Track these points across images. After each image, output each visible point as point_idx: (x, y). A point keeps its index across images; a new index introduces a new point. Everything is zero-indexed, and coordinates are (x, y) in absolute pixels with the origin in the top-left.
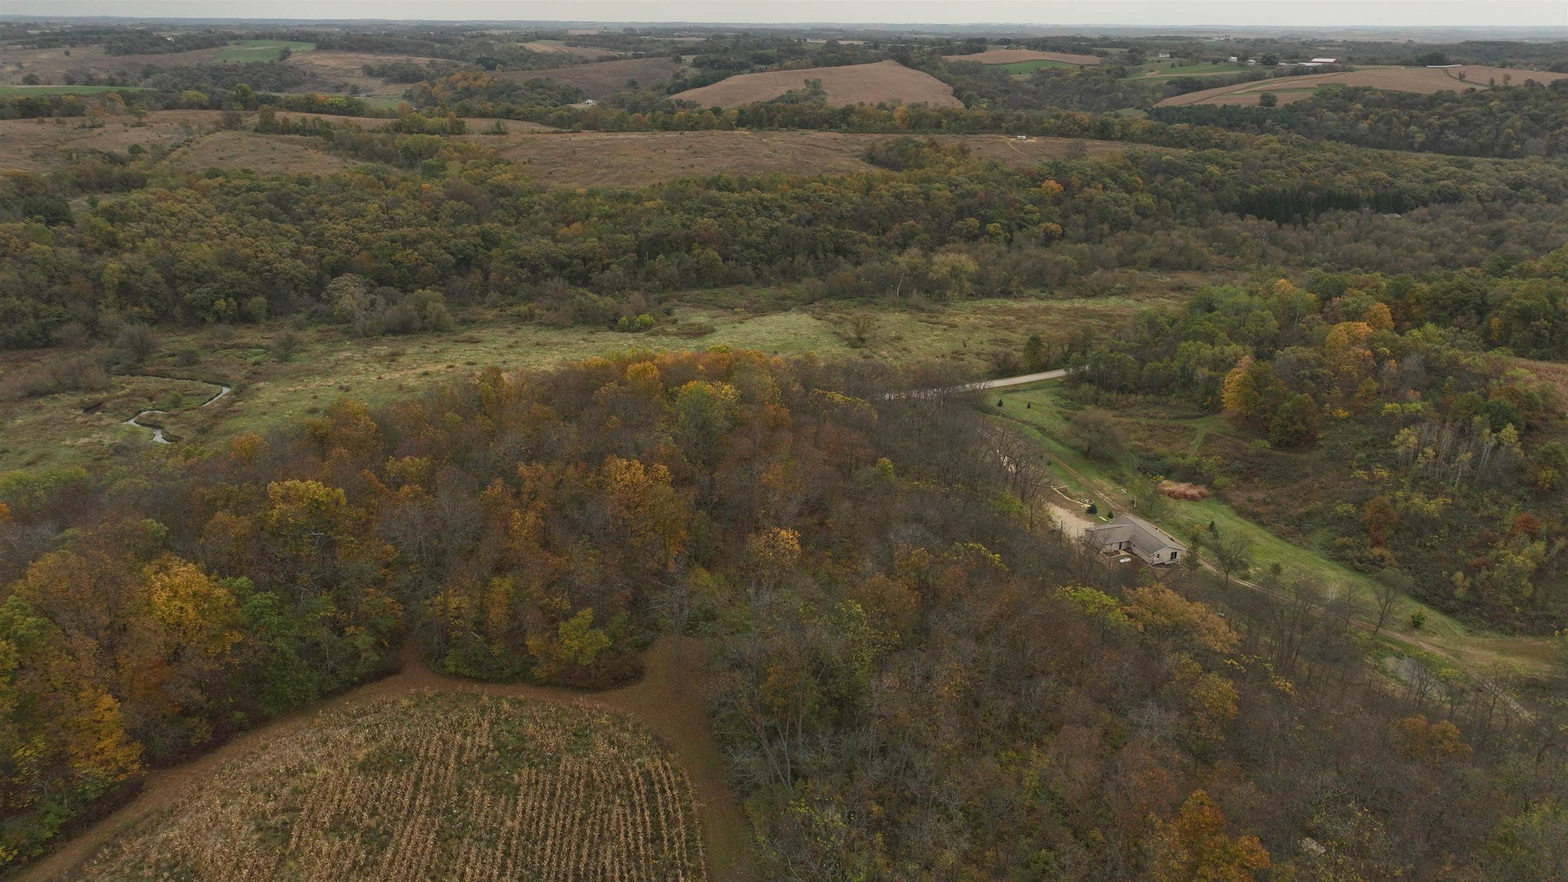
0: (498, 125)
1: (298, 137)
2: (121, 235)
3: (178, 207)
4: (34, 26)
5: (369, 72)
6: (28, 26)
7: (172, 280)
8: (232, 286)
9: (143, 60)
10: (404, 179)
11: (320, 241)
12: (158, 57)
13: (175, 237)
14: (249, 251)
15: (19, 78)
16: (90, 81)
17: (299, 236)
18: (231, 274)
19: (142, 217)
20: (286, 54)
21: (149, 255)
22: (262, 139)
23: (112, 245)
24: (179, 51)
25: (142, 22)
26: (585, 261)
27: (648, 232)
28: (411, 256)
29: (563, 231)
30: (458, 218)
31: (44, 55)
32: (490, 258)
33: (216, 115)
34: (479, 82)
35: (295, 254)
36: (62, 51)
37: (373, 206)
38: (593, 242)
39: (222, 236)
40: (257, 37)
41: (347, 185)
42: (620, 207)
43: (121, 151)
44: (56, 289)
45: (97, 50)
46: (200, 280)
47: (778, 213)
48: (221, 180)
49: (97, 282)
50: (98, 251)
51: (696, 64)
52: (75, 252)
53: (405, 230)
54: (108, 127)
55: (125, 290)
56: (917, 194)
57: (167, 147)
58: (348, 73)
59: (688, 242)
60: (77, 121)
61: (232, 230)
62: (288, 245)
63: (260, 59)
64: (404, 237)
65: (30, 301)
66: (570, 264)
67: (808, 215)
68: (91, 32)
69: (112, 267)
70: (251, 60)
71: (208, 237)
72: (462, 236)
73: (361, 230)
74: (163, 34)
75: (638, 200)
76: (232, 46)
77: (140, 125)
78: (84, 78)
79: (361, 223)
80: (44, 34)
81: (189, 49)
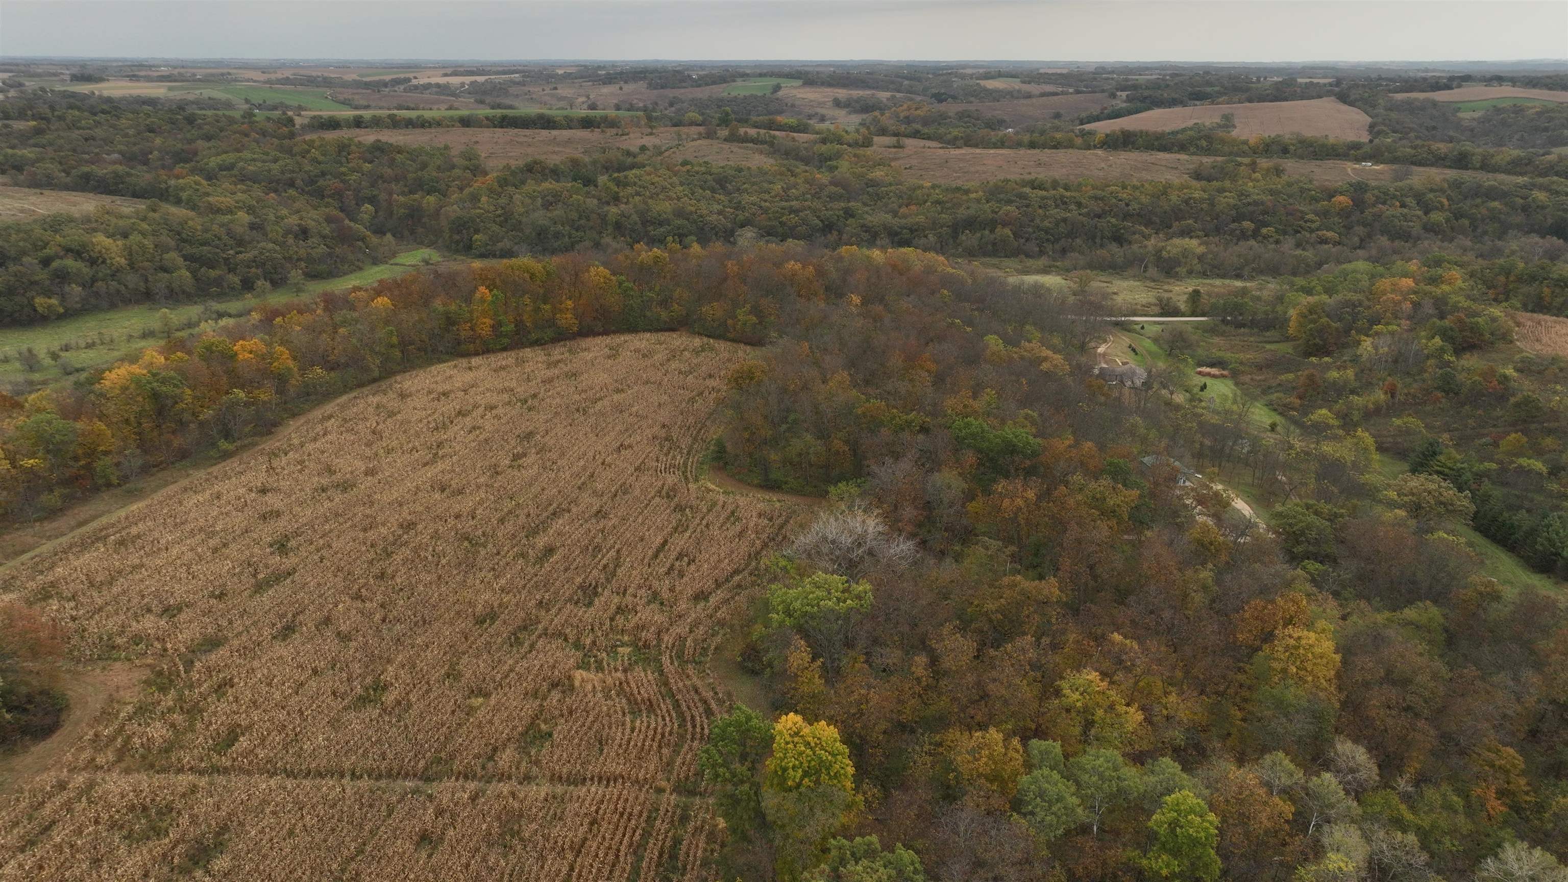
0: (898, 141)
1: (751, 145)
2: (621, 194)
3: (656, 179)
4: (604, 68)
5: (837, 103)
6: (600, 68)
7: (645, 223)
8: (679, 228)
9: (670, 93)
10: (806, 171)
11: (738, 207)
12: (683, 91)
13: (651, 197)
14: (693, 209)
15: (585, 106)
16: (631, 108)
17: (726, 203)
18: (679, 222)
19: (635, 184)
20: (777, 88)
21: (635, 206)
22: (726, 146)
23: (616, 199)
24: (699, 86)
25: (680, 64)
26: (912, 231)
27: (962, 213)
28: (794, 219)
29: (903, 210)
30: (832, 198)
31: (606, 90)
32: (846, 225)
33: (701, 129)
34: (918, 112)
35: (720, 213)
36: (618, 86)
37: (778, 187)
38: (921, 219)
39: (679, 199)
40: (761, 75)
41: (766, 173)
42: (950, 196)
43: (634, 149)
44: (582, 222)
45: (641, 85)
46: (661, 224)
47: (1073, 207)
48: (689, 167)
49: (603, 218)
50: (608, 203)
51: (1129, 99)
52: (595, 201)
53: (794, 203)
54: (631, 135)
55: (618, 226)
56: (1202, 200)
57: (663, 149)
58: (821, 104)
59: (992, 224)
60: (614, 131)
61: (686, 195)
62: (716, 207)
63: (754, 93)
64: (791, 207)
65: (567, 228)
66: (900, 233)
67: (1098, 210)
68: (641, 72)
69: (613, 211)
70: (747, 93)
71: (671, 199)
72: (832, 209)
73: (765, 201)
74: (691, 73)
75: (967, 192)
76: (739, 83)
77: (651, 134)
78: (627, 106)
79: (767, 197)
80: (609, 74)
81: (707, 84)
